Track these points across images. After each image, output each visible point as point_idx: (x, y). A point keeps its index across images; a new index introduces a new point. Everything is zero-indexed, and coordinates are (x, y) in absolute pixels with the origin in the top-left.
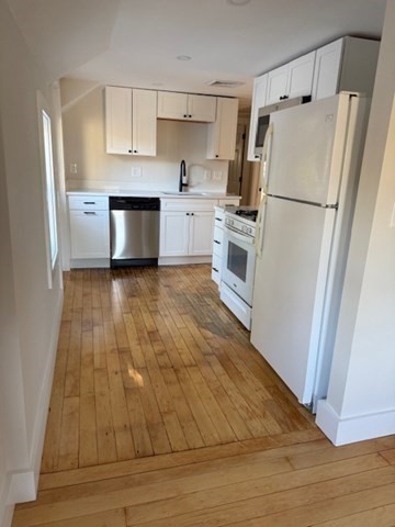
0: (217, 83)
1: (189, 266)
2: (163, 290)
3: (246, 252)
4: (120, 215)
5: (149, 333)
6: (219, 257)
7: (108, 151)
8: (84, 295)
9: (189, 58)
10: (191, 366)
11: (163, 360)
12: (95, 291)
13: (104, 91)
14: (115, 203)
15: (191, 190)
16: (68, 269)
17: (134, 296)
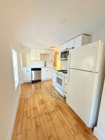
0: (52, 47)
1: (47, 80)
2: (43, 87)
3: (62, 80)
4: (33, 72)
5: (41, 100)
6: (55, 80)
7: (31, 60)
8: (26, 90)
9: (48, 41)
10: (53, 112)
11: (46, 110)
12: (28, 88)
13: (30, 49)
14: (33, 69)
15: (47, 66)
16: (23, 83)
17: (37, 89)
